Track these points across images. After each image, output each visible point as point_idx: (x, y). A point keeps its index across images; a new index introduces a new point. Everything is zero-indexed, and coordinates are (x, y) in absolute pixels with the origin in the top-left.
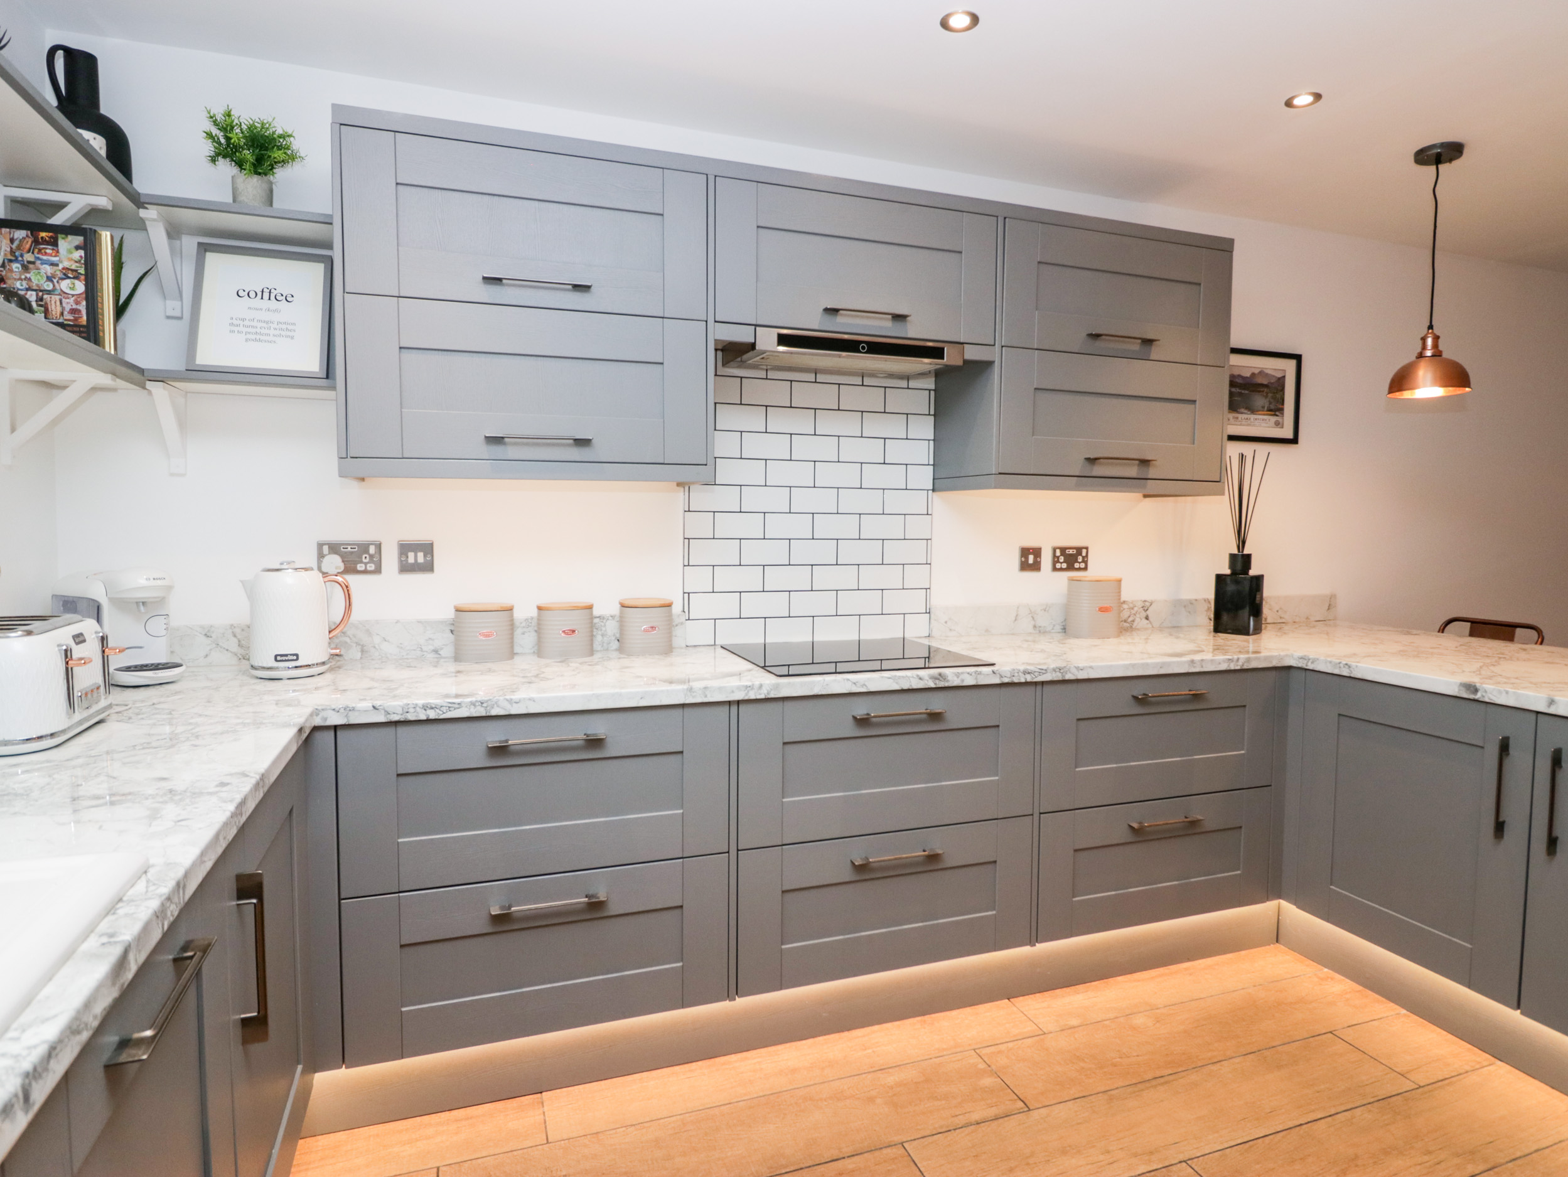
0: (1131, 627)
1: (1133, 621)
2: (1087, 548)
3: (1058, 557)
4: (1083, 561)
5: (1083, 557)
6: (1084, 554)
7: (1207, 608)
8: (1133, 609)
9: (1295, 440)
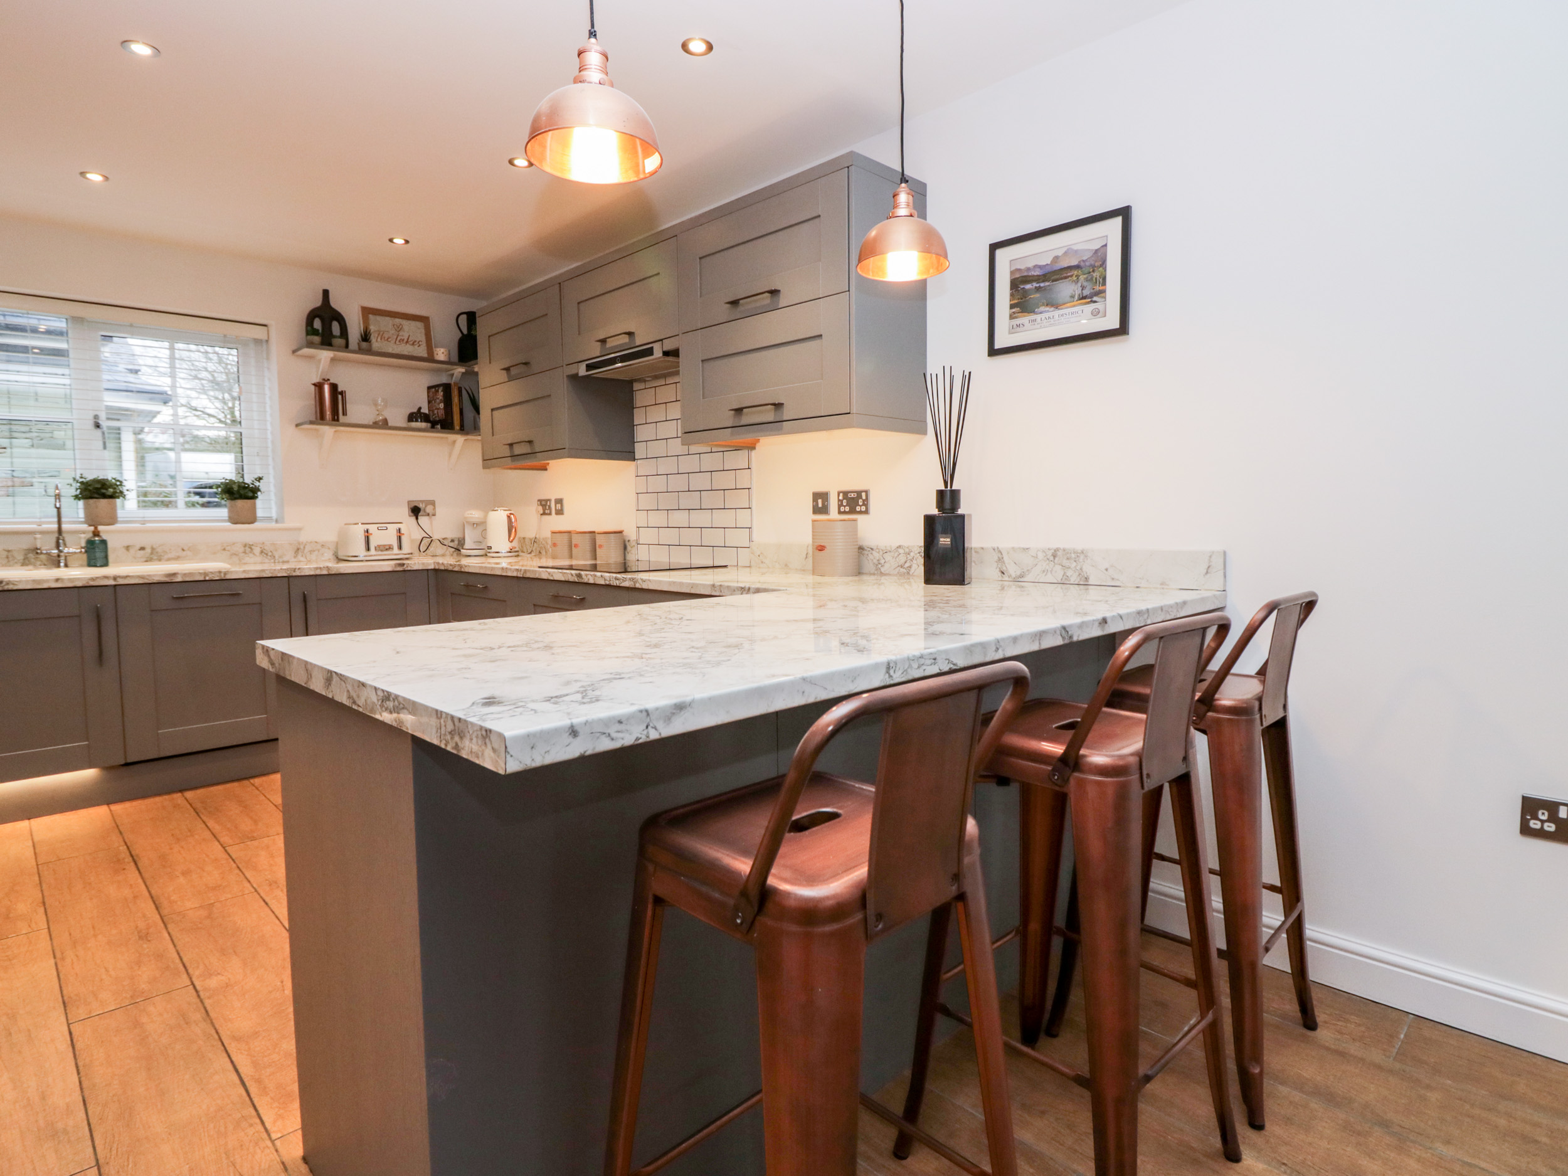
0: (908, 573)
1: (910, 567)
2: (866, 492)
3: (842, 501)
4: (863, 505)
5: (864, 501)
6: (864, 497)
7: (997, 558)
8: (909, 554)
9: (1123, 329)
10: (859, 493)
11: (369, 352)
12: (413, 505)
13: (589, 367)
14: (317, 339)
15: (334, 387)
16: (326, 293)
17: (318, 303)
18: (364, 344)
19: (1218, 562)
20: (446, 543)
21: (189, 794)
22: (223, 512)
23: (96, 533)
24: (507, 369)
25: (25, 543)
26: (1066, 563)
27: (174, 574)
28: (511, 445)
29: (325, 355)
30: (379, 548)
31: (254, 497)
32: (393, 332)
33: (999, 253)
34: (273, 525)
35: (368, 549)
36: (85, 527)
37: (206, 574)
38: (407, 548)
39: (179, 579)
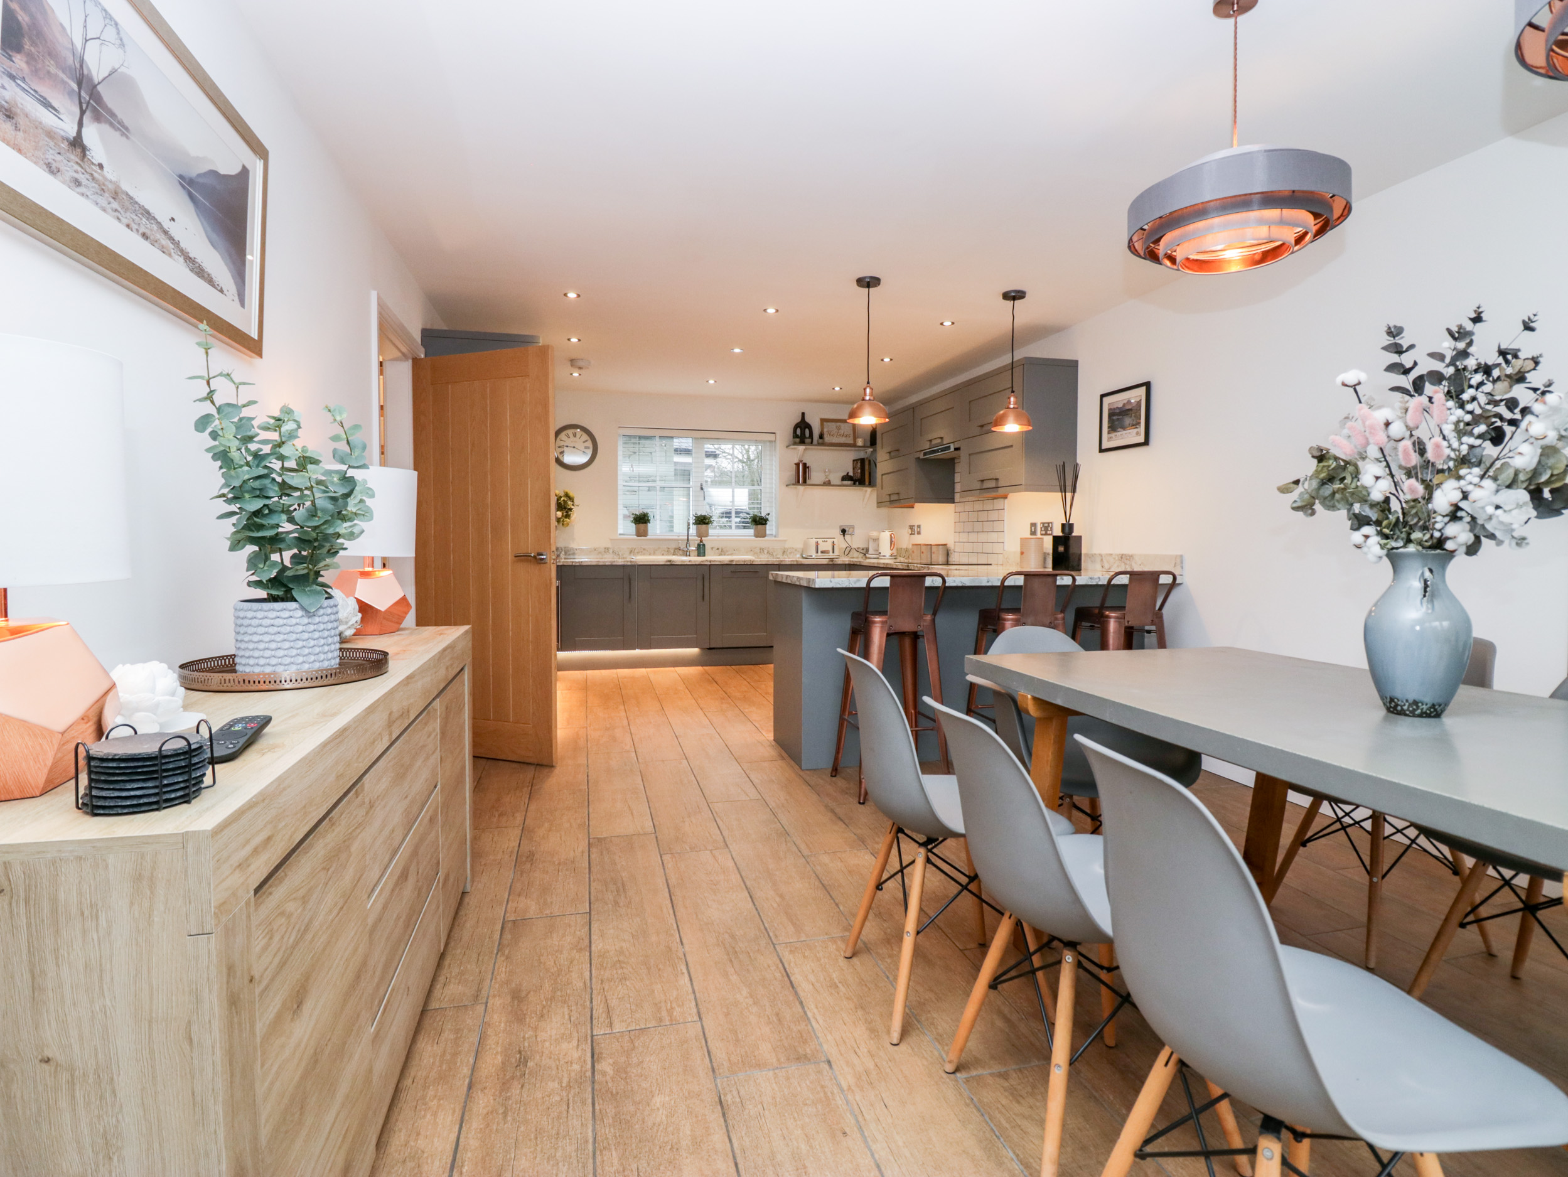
2: (1052, 523)
3: (1042, 528)
4: (1050, 530)
5: (1050, 528)
6: (1050, 526)
9: (1146, 442)
10: (1049, 523)
11: (823, 444)
12: (843, 528)
13: (925, 454)
14: (798, 440)
15: (805, 465)
16: (803, 414)
17: (799, 419)
18: (821, 441)
19: (1178, 561)
20: (859, 550)
21: (733, 667)
22: (751, 532)
23: (701, 541)
24: (890, 453)
25: (674, 546)
26: (1126, 561)
27: (732, 561)
28: (890, 495)
29: (801, 448)
30: (822, 552)
31: (766, 524)
32: (836, 430)
33: (1105, 399)
34: (774, 538)
35: (817, 552)
36: (696, 538)
37: (745, 561)
38: (837, 553)
39: (734, 563)
